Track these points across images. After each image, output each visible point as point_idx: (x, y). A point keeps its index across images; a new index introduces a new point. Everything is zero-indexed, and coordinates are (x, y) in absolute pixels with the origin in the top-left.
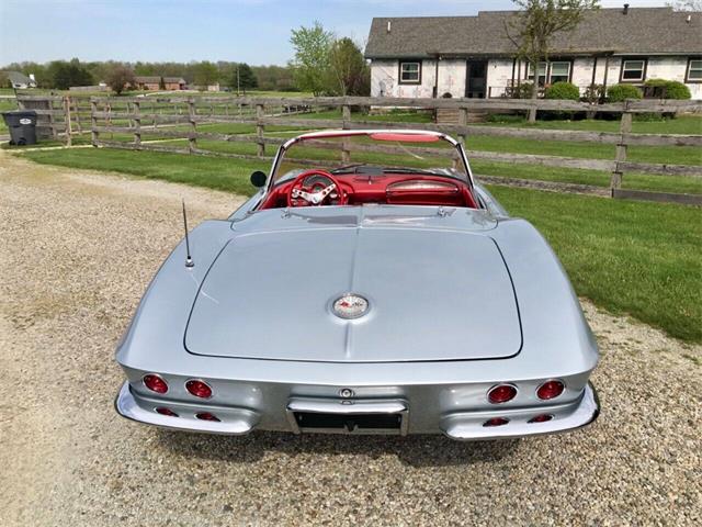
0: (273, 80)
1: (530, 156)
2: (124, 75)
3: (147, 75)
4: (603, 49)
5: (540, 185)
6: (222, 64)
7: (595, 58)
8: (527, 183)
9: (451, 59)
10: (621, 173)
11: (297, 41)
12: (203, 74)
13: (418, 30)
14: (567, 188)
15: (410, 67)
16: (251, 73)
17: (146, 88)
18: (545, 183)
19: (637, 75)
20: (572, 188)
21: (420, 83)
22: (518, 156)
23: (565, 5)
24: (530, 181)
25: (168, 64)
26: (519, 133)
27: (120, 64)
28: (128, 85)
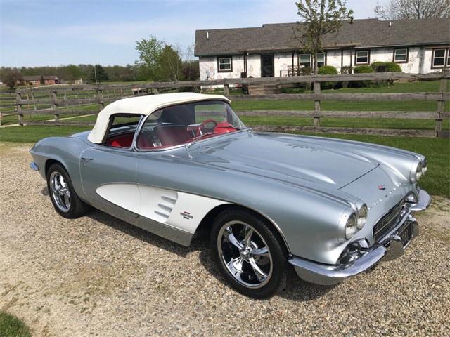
0: (117, 74)
1: (372, 112)
2: (15, 75)
3: (32, 75)
4: (349, 44)
5: (381, 132)
6: (81, 66)
7: (342, 50)
8: (371, 131)
9: (252, 54)
10: (441, 120)
11: (140, 48)
12: (70, 73)
13: (227, 37)
14: (402, 133)
15: (224, 61)
16: (104, 71)
17: (31, 84)
18: (385, 130)
19: (365, 60)
20: (406, 133)
21: (232, 71)
22: (362, 112)
23: (331, 16)
24: (373, 129)
25: (44, 68)
26: (362, 97)
27: (10, 69)
28: (18, 82)
